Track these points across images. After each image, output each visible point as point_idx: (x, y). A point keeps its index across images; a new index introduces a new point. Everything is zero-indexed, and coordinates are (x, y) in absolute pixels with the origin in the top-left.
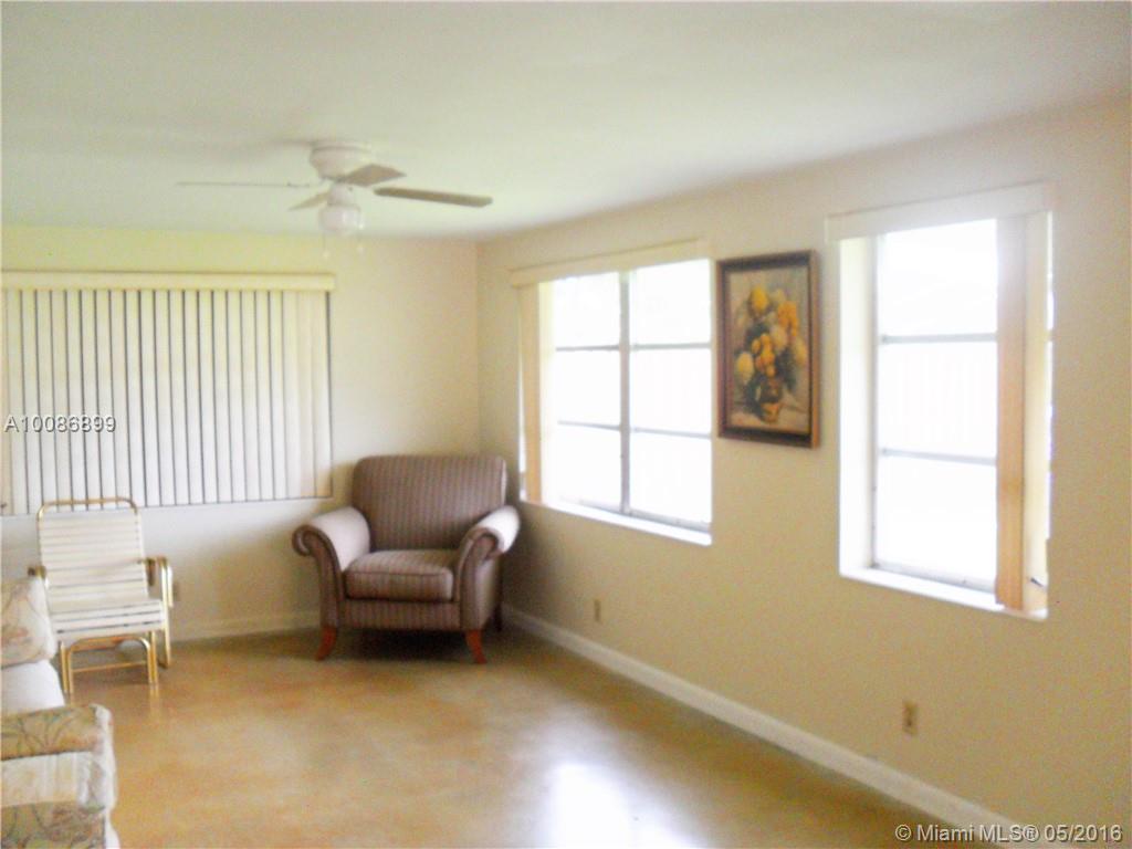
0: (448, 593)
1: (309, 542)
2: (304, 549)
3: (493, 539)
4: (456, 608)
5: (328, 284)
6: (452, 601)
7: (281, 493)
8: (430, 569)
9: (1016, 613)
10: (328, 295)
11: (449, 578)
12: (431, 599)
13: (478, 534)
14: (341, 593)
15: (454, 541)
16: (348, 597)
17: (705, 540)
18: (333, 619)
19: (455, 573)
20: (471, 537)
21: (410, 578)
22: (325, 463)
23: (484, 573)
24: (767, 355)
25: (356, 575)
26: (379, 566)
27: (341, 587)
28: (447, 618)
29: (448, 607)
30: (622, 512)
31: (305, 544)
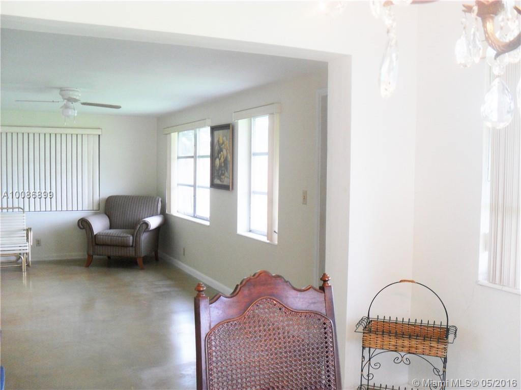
0: (131, 244)
1: (84, 224)
2: (82, 227)
3: (147, 224)
4: (134, 249)
5: (99, 132)
6: (132, 246)
7: (80, 208)
8: (125, 235)
9: (271, 243)
10: (99, 135)
11: (131, 238)
12: (124, 246)
13: (142, 222)
14: (94, 243)
15: (137, 226)
16: (97, 244)
17: (208, 223)
18: (91, 253)
19: (133, 236)
20: (139, 224)
21: (117, 238)
22: (97, 198)
23: (144, 237)
24: (222, 160)
25: (99, 236)
26: (107, 234)
27: (94, 241)
28: (130, 252)
29: (131, 248)
30: (195, 217)
31: (82, 225)
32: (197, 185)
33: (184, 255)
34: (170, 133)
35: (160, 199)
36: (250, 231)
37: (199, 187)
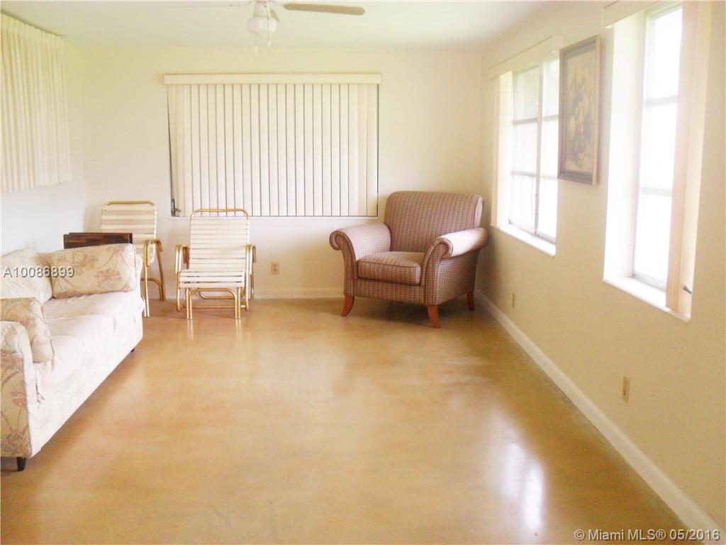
0: (418, 281)
1: (340, 241)
2: (336, 246)
3: (446, 246)
4: (422, 289)
5: (376, 80)
6: (420, 285)
7: (345, 213)
8: (407, 263)
9: (675, 315)
10: (378, 85)
11: (418, 269)
12: (405, 283)
13: (437, 242)
14: (355, 275)
15: (429, 249)
16: (359, 278)
17: (551, 249)
18: (351, 292)
19: (422, 267)
20: (432, 244)
21: (394, 268)
22: (373, 195)
23: (442, 270)
24: (581, 118)
25: (364, 264)
26: (378, 260)
27: (356, 272)
28: (416, 296)
29: (418, 288)
30: (537, 235)
31: (336, 242)
32: (542, 172)
33: (513, 306)
34: (497, 77)
35: (480, 200)
36: (634, 276)
37: (545, 177)
